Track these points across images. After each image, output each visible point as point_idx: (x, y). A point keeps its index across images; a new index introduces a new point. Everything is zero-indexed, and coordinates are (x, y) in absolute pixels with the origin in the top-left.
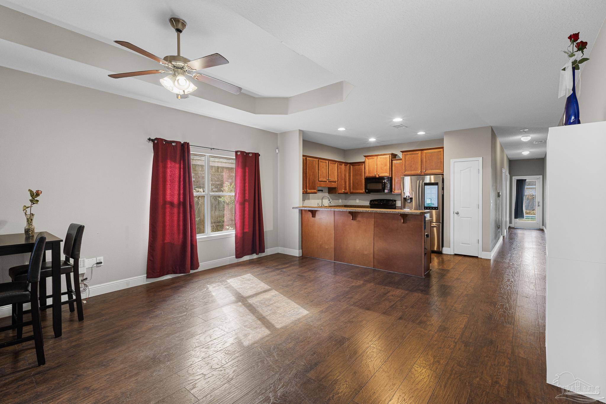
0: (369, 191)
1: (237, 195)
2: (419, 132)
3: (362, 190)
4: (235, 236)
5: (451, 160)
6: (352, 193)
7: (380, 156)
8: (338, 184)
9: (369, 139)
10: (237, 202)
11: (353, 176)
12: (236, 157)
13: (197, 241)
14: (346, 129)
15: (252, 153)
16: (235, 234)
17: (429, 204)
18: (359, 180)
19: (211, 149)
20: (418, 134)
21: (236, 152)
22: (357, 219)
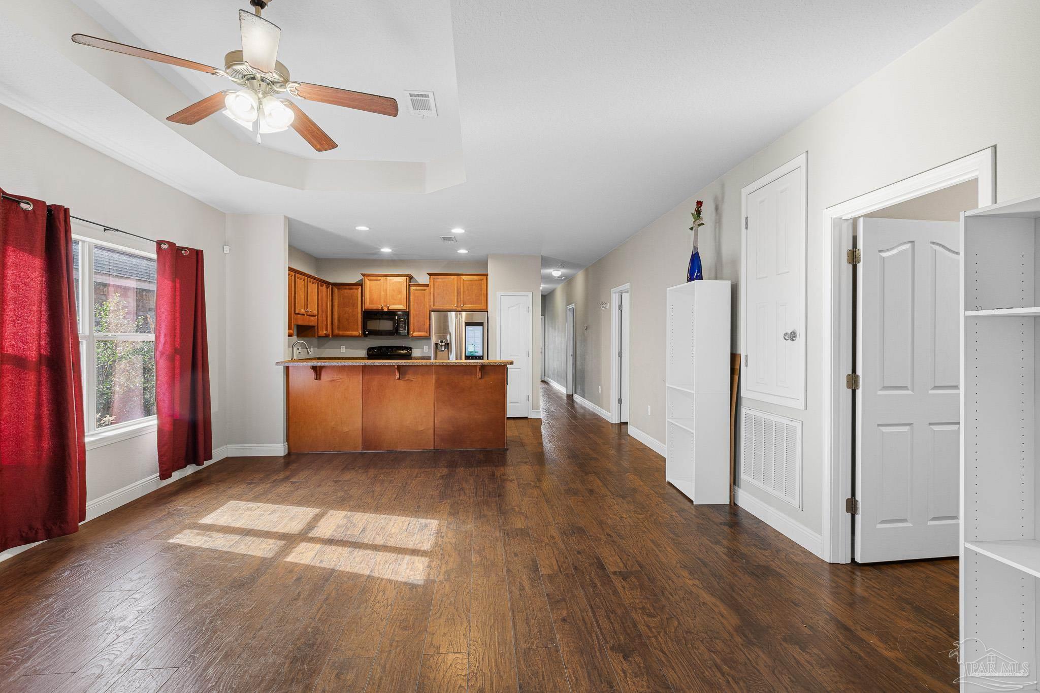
0: (368, 333)
1: (162, 339)
2: (460, 249)
3: (356, 330)
4: (156, 429)
5: (497, 293)
6: (336, 337)
7: (391, 278)
8: (318, 319)
9: (380, 249)
10: (162, 353)
11: (338, 307)
12: (158, 253)
13: (87, 448)
14: (370, 229)
15: (189, 249)
16: (156, 426)
17: (472, 352)
18: (351, 314)
19: (106, 229)
20: (458, 251)
21: (159, 243)
22: (405, 377)
